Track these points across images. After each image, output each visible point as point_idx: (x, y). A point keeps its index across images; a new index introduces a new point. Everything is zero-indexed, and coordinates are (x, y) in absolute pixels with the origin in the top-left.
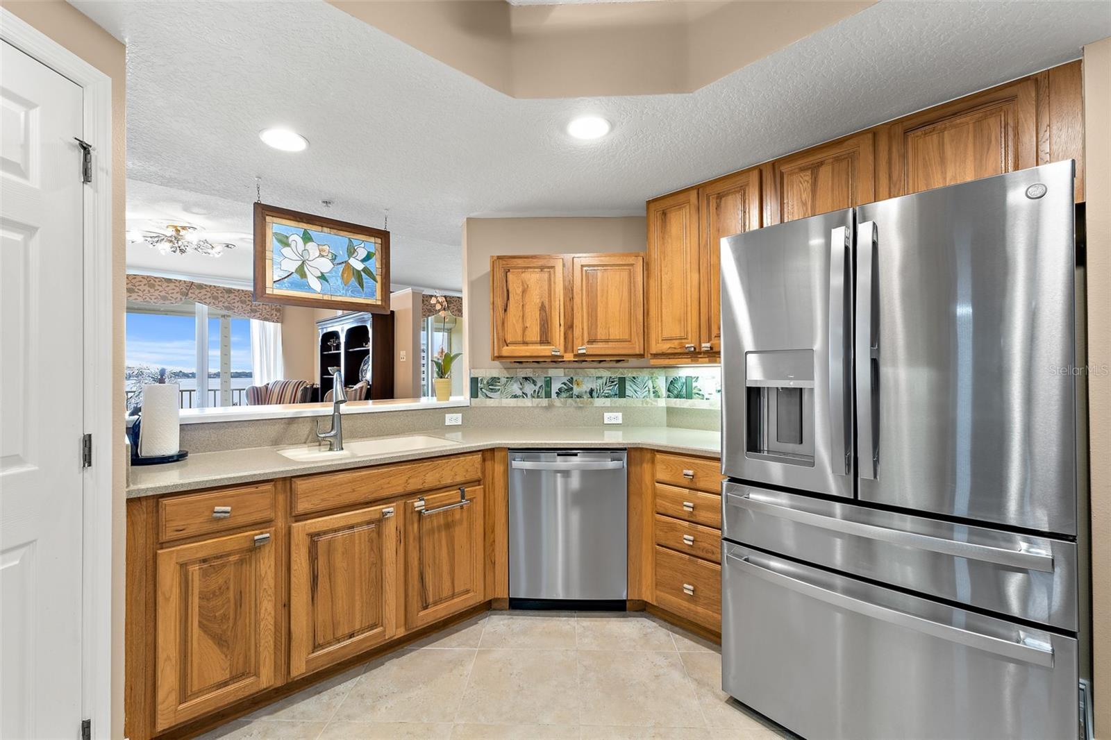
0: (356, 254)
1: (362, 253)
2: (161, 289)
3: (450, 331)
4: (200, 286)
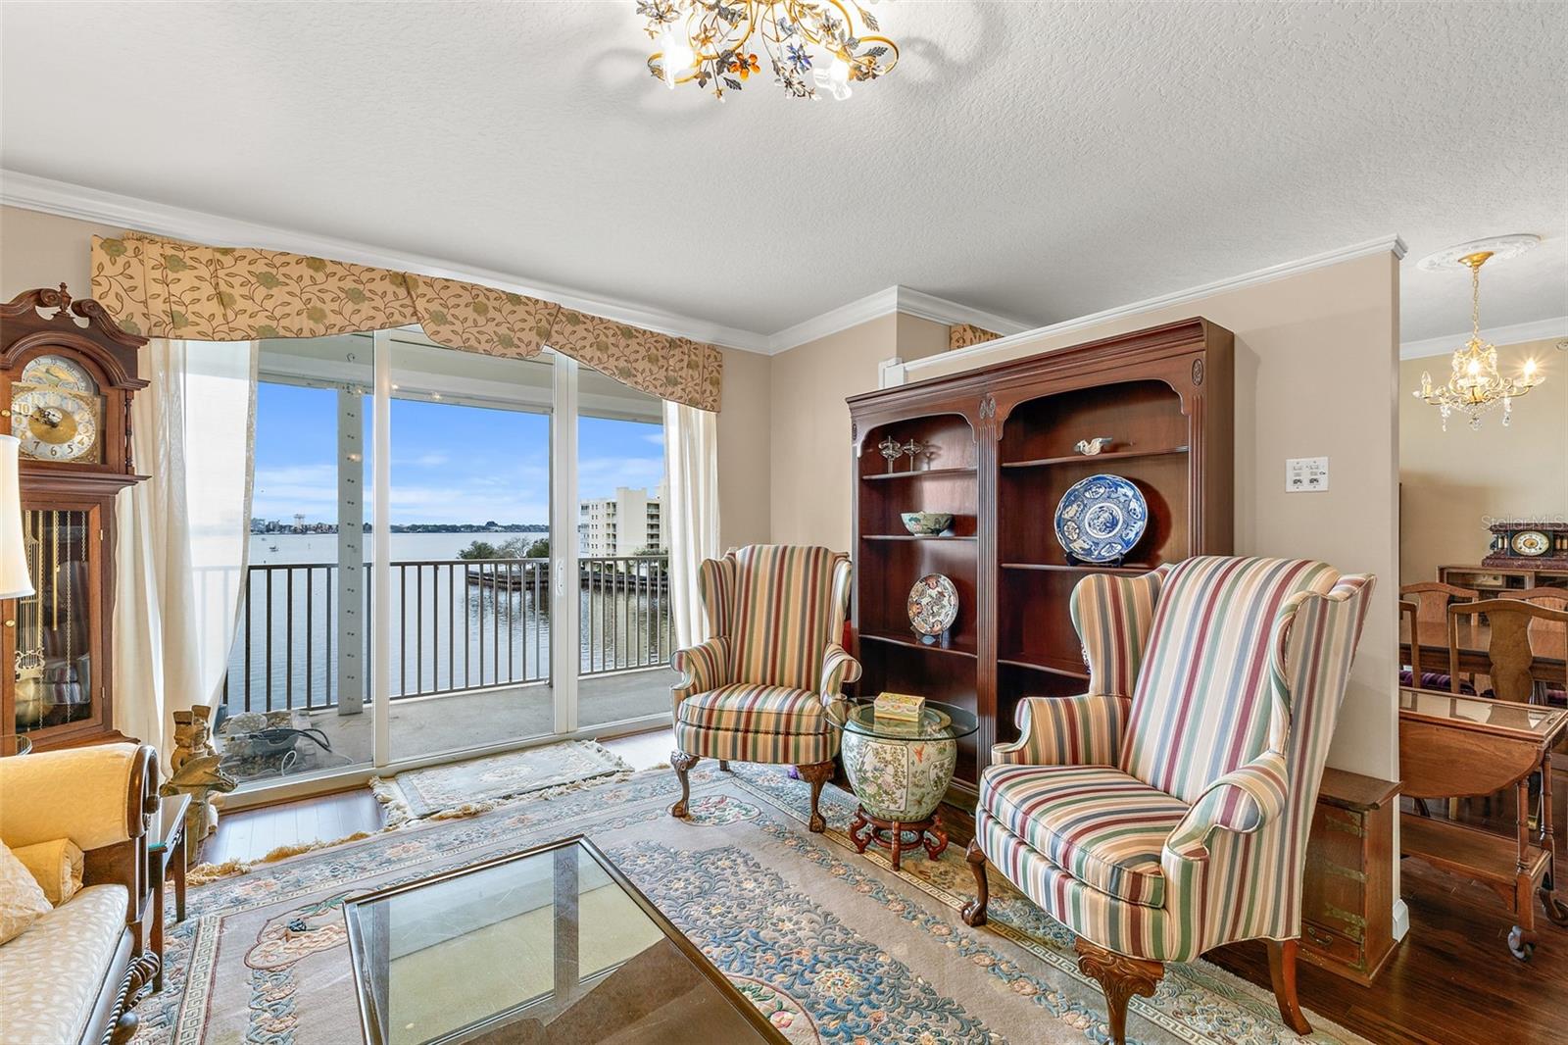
2: (499, 318)
4: (574, 318)
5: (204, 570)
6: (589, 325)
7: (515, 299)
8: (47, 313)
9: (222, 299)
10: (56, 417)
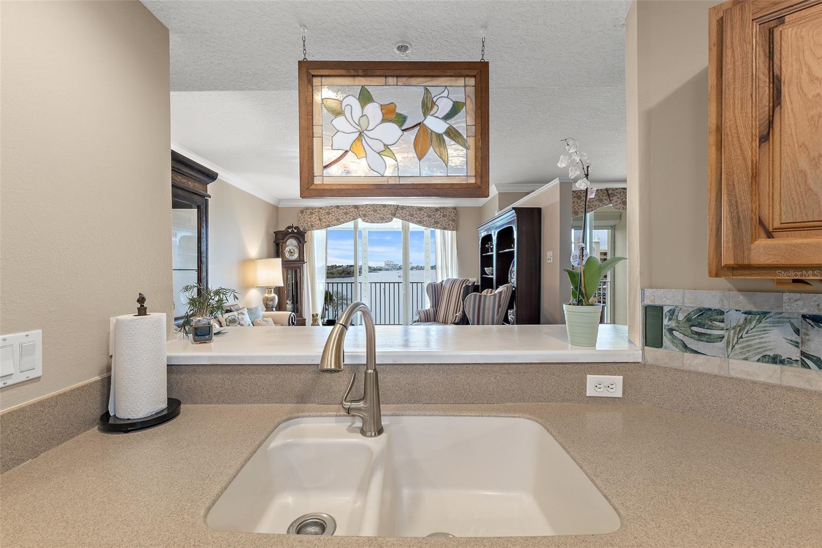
0: (435, 108)
1: (444, 106)
3: (613, 228)
4: (403, 208)
5: (319, 283)
6: (407, 209)
7: (385, 206)
8: (290, 230)
9: (320, 220)
10: (292, 251)
